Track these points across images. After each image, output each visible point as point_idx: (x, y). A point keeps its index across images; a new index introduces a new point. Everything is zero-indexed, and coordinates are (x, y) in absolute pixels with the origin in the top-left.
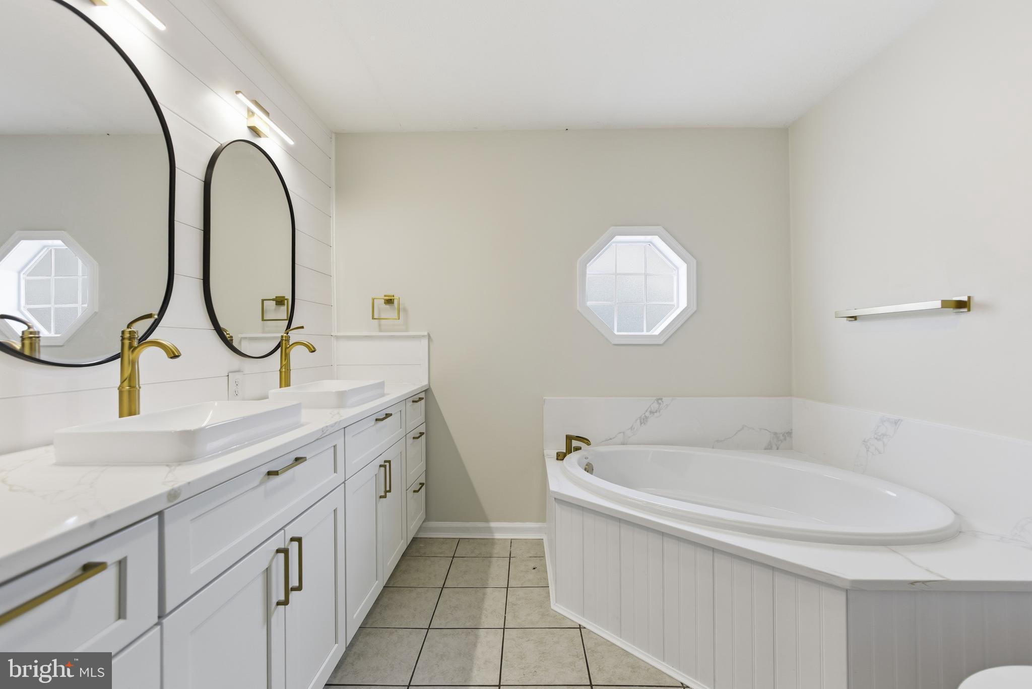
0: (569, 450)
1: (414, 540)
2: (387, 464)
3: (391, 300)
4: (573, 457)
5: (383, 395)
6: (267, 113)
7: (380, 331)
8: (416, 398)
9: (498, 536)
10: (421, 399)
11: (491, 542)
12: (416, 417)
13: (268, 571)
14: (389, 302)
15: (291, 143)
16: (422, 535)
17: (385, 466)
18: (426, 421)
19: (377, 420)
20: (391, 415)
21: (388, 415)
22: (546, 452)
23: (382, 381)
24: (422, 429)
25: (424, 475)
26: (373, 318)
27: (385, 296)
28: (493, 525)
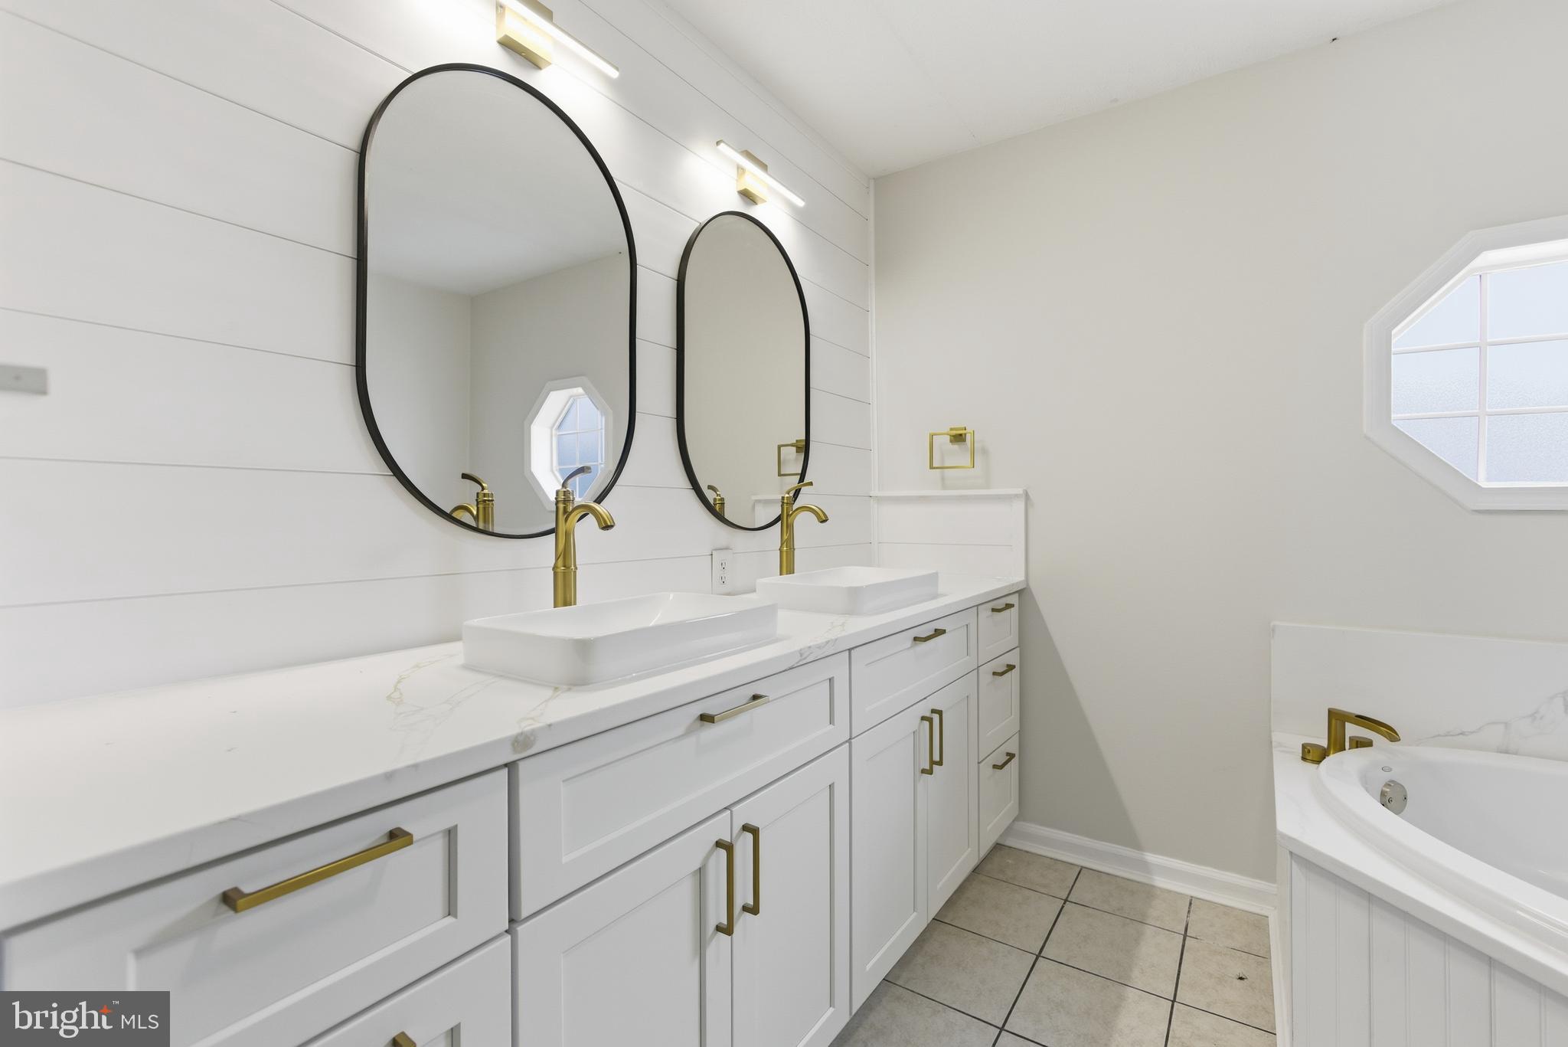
0: (1337, 743)
1: (998, 847)
2: (936, 717)
3: (961, 435)
4: (1349, 761)
5: (935, 596)
6: (764, 166)
7: (944, 487)
8: (1000, 604)
9: (1161, 882)
10: (1009, 606)
11: (1148, 892)
12: (1000, 636)
13: (701, 872)
14: (958, 438)
15: (800, 203)
16: (1011, 842)
17: (930, 720)
18: (1022, 645)
19: (916, 639)
20: (943, 632)
21: (939, 632)
22: (1276, 737)
23: (934, 571)
24: (1013, 658)
25: (1016, 737)
26: (932, 467)
27: (951, 429)
28: (1151, 858)
